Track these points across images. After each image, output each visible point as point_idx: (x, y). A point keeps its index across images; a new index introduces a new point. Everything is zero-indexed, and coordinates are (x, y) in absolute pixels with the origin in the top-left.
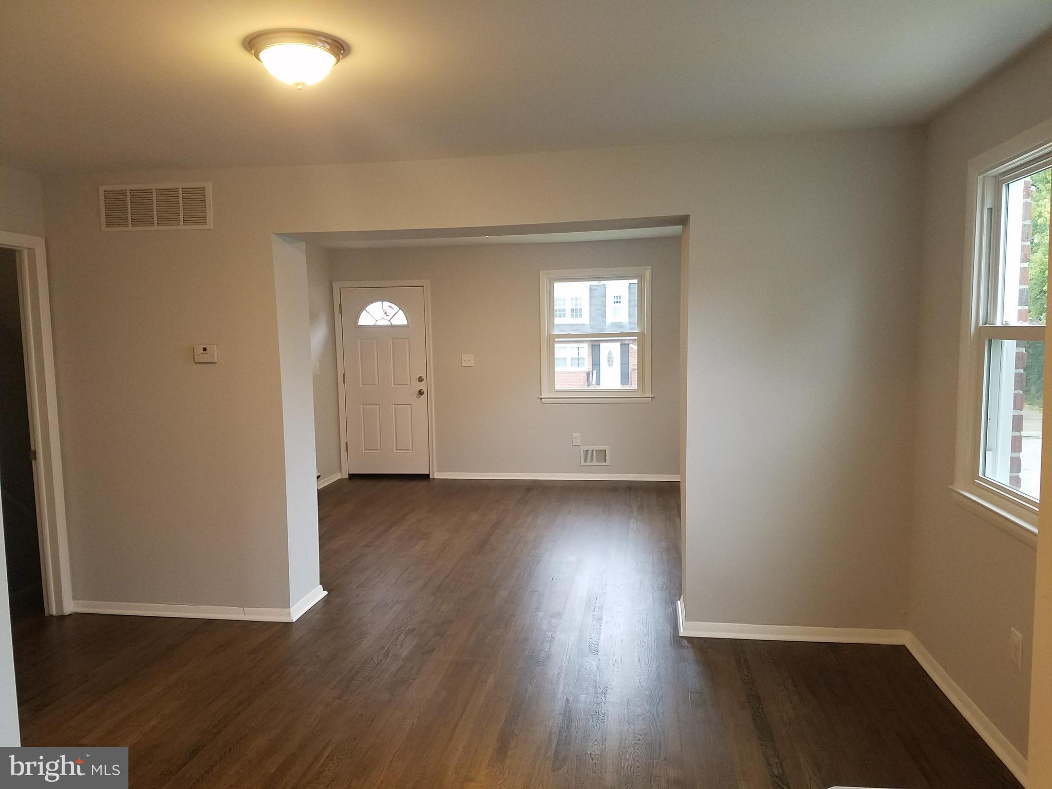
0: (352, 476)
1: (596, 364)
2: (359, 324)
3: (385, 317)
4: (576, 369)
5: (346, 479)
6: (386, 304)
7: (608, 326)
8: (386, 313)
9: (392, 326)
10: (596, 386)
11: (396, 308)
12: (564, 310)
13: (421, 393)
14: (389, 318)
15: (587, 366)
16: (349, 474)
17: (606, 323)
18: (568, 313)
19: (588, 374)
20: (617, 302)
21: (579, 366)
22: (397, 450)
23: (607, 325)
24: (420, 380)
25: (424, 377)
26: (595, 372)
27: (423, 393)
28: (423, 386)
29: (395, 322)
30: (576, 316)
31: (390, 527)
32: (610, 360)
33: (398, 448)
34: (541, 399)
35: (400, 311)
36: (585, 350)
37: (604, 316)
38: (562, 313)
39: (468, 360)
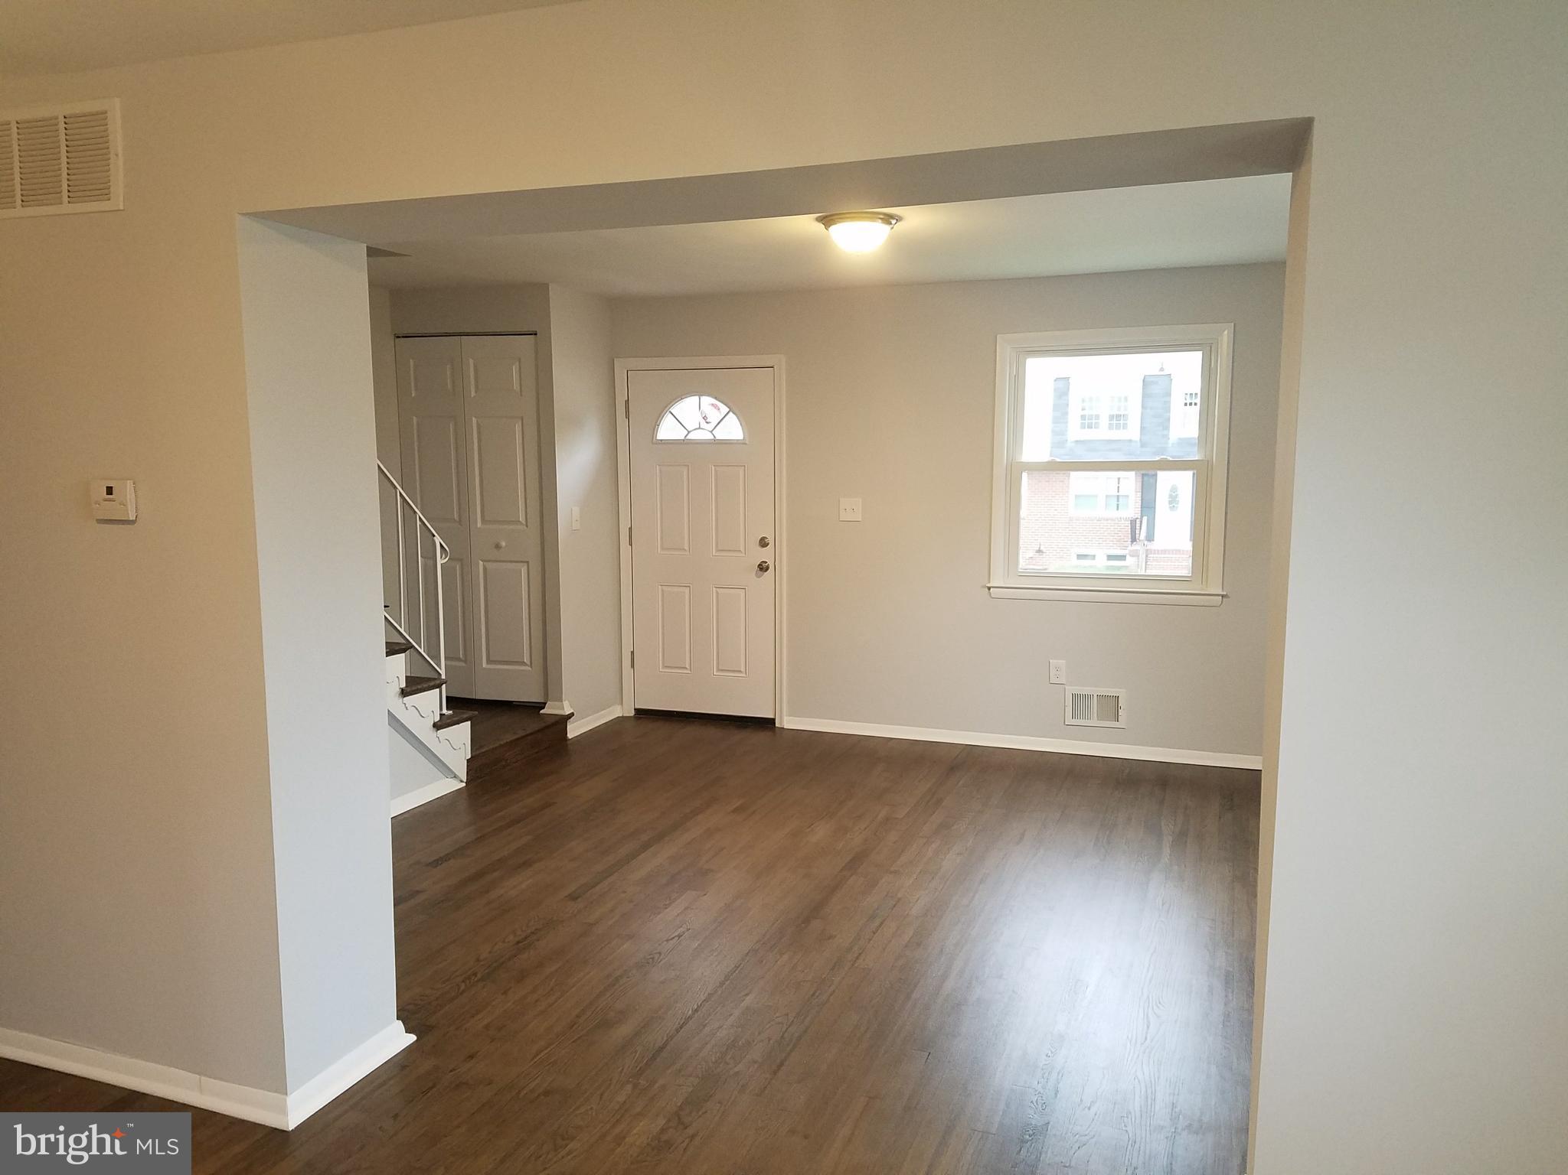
0: (639, 712)
1: (1148, 505)
2: (658, 438)
3: (704, 425)
4: (1112, 513)
5: (631, 717)
6: (707, 400)
7: (1173, 444)
8: (705, 418)
9: (716, 443)
10: (1146, 543)
11: (724, 409)
12: (1097, 417)
13: (763, 568)
14: (710, 427)
15: (1132, 508)
16: (635, 709)
17: (1169, 439)
18: (1104, 421)
19: (1133, 522)
20: (1191, 404)
21: (1118, 509)
22: (719, 670)
23: (1171, 441)
24: (763, 543)
25: (771, 540)
26: (1145, 519)
27: (767, 568)
28: (765, 554)
29: (721, 434)
30: (1118, 427)
31: (646, 846)
32: (1173, 500)
33: (720, 668)
34: (989, 588)
35: (731, 413)
36: (1130, 481)
37: (1167, 428)
38: (1094, 421)
39: (851, 508)
